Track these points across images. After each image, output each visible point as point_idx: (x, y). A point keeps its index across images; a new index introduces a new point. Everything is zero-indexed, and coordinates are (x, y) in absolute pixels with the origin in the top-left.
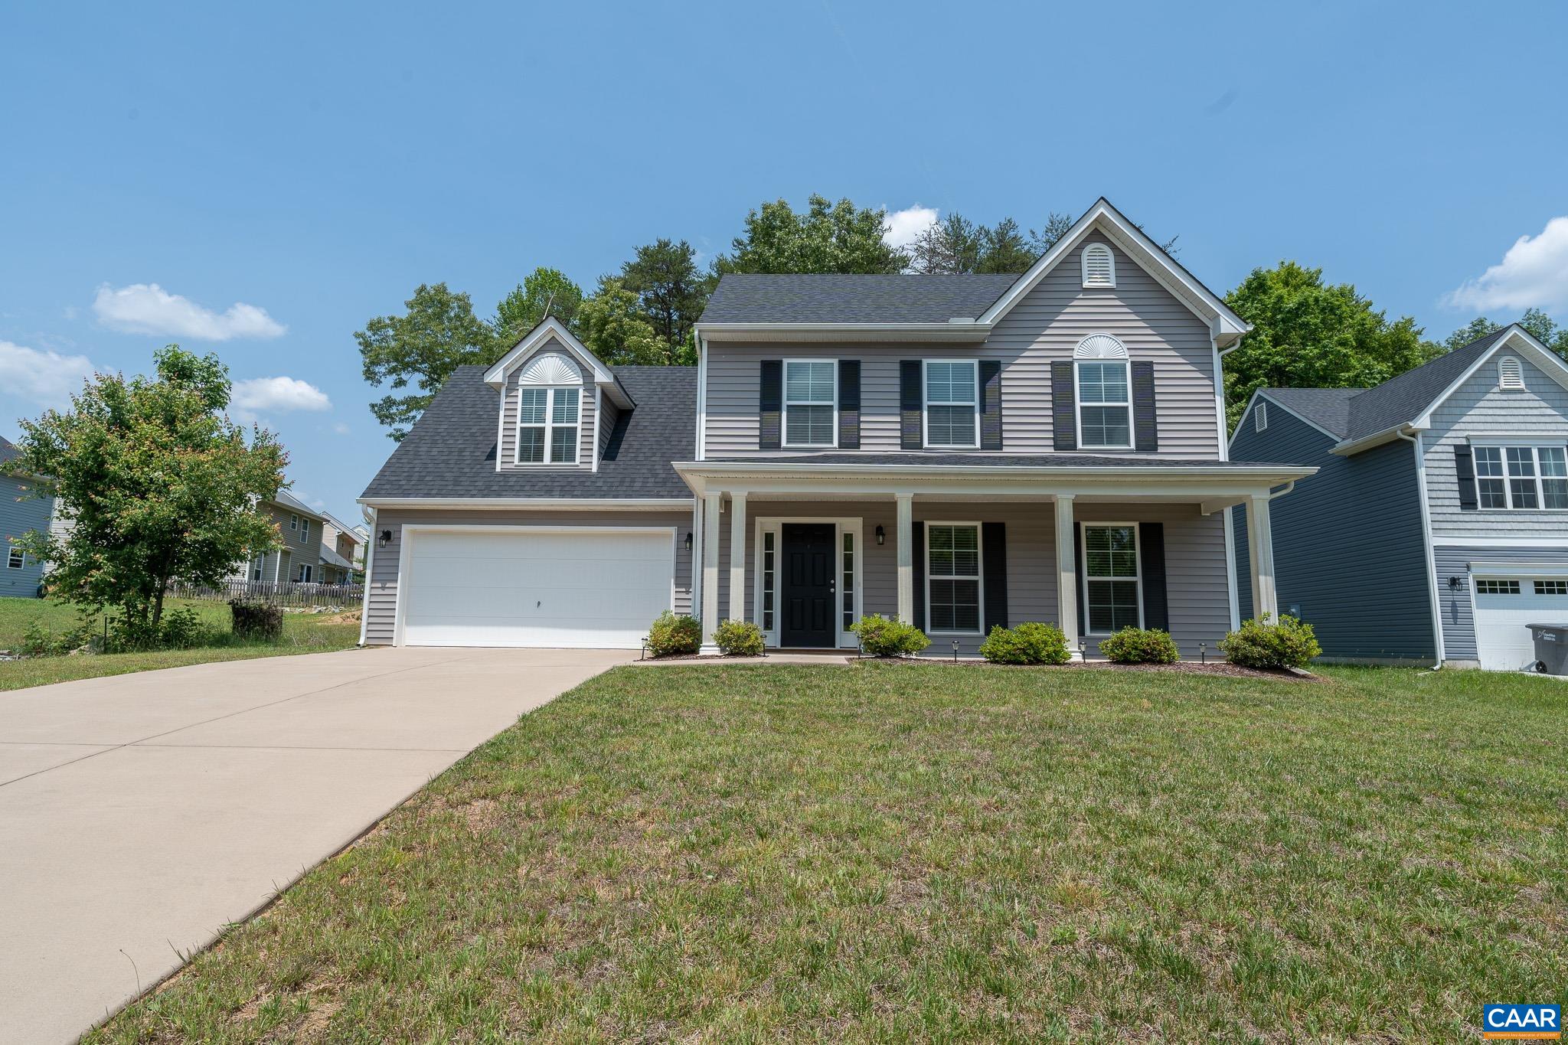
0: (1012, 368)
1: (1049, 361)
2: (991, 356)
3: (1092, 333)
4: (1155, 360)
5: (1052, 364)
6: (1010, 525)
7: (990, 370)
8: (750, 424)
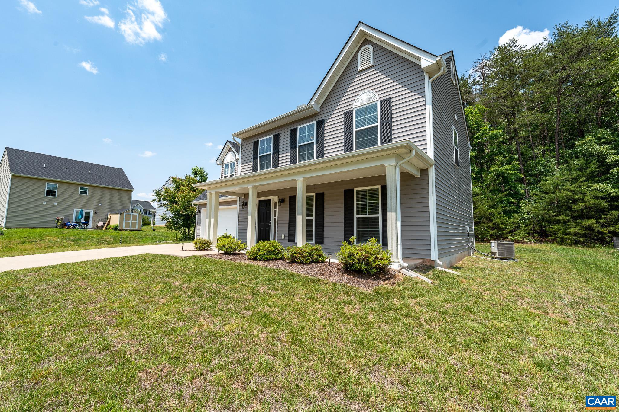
0: (329, 120)
1: (343, 113)
2: (320, 118)
3: (360, 93)
4: (392, 96)
5: (345, 114)
6: (326, 193)
7: (321, 124)
8: (250, 165)
